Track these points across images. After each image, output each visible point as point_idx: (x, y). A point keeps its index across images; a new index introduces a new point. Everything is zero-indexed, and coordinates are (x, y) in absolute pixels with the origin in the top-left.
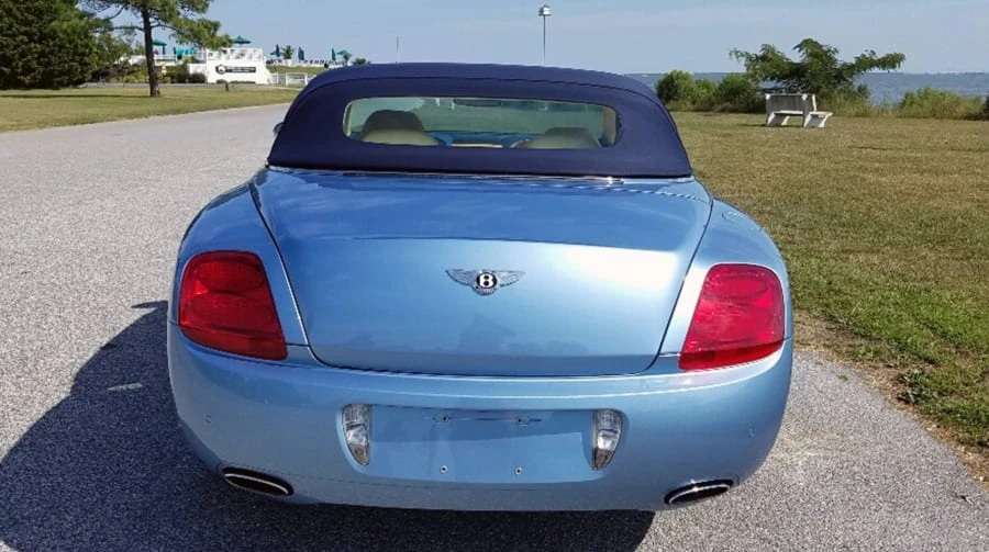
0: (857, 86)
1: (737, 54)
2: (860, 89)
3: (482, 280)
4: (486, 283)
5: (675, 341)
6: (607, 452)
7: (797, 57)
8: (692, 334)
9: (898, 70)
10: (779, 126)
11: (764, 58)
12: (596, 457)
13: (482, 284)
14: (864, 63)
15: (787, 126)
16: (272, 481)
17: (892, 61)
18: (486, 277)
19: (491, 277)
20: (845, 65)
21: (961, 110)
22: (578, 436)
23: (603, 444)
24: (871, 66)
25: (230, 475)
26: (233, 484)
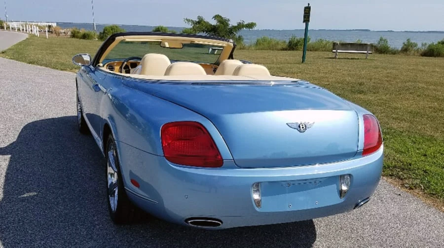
0: (238, 36)
1: (188, 20)
2: (239, 37)
3: (301, 127)
4: (303, 128)
5: (361, 146)
6: (345, 191)
7: (214, 22)
8: (365, 144)
9: (253, 29)
10: (214, 54)
11: (199, 22)
12: (341, 193)
13: (301, 128)
14: (240, 26)
15: (216, 54)
16: (216, 221)
17: (251, 26)
18: (302, 125)
19: (304, 125)
20: (233, 26)
21: (280, 47)
22: (335, 186)
23: (344, 188)
24: (243, 27)
25: (192, 221)
26: (191, 225)
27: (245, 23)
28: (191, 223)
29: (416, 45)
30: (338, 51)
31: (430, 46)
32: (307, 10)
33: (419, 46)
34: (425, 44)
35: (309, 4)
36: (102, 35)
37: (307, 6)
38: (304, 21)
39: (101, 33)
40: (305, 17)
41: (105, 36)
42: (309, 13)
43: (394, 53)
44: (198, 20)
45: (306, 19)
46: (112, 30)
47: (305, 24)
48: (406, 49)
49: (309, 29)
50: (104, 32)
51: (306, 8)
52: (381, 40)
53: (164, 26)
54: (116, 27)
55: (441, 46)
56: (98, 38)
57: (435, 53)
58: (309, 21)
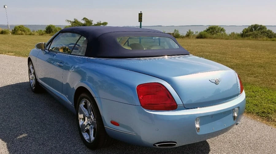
3: (217, 81)
16: (173, 143)
17: (105, 24)
20: (95, 24)
24: (100, 25)
25: (159, 144)
26: (158, 147)
27: (102, 23)
28: (158, 146)
29: (193, 33)
30: (156, 38)
31: (200, 33)
32: (140, 15)
33: (195, 33)
34: (197, 32)
35: (141, 12)
36: (14, 31)
37: (140, 13)
38: (139, 21)
39: (13, 30)
40: (139, 19)
41: (16, 32)
42: (142, 16)
43: (183, 37)
44: (74, 21)
45: (140, 20)
46: (20, 28)
47: (140, 23)
48: (188, 35)
49: (142, 25)
50: (15, 30)
51: (139, 14)
52: (175, 31)
53: (53, 25)
54: (22, 26)
55: (206, 33)
56: (11, 33)
57: (203, 37)
58: (141, 21)
